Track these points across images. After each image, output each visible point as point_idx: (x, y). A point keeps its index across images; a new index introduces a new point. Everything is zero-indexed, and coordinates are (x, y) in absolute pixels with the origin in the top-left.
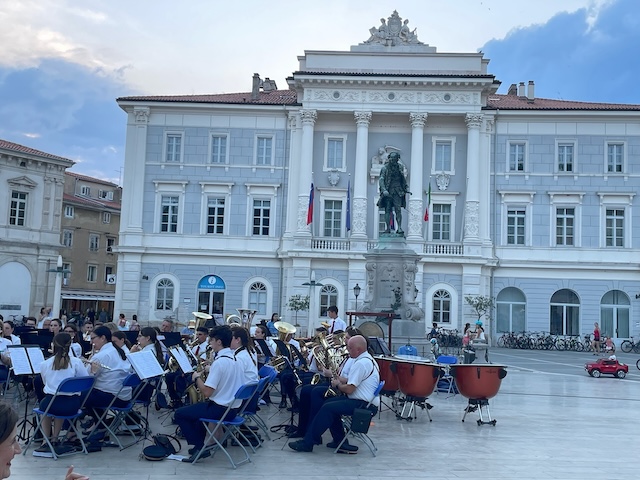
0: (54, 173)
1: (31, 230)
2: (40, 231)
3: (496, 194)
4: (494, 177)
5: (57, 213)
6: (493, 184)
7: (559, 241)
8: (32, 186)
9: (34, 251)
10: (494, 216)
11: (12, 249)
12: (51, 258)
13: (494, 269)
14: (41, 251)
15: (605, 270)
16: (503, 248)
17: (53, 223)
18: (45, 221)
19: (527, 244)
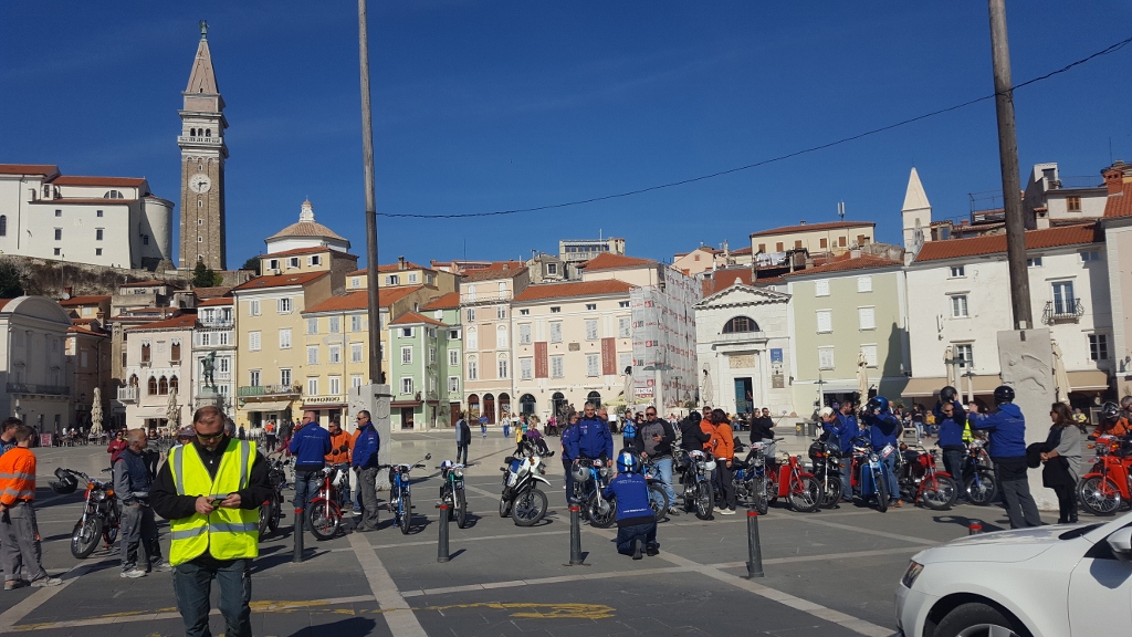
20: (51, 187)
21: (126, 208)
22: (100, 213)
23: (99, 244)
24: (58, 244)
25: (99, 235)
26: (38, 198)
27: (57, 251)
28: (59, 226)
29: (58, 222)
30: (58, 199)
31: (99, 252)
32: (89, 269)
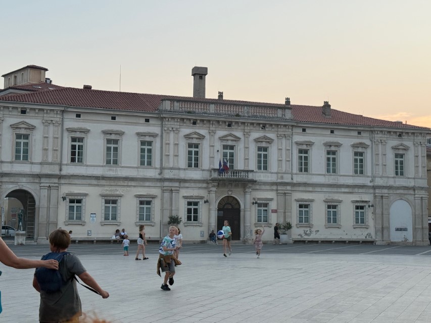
0: (419, 139)
1: (409, 178)
2: (414, 179)
5: (424, 165)
8: (406, 149)
9: (412, 192)
11: (398, 192)
12: (423, 196)
14: (416, 192)
17: (422, 172)
18: (417, 172)
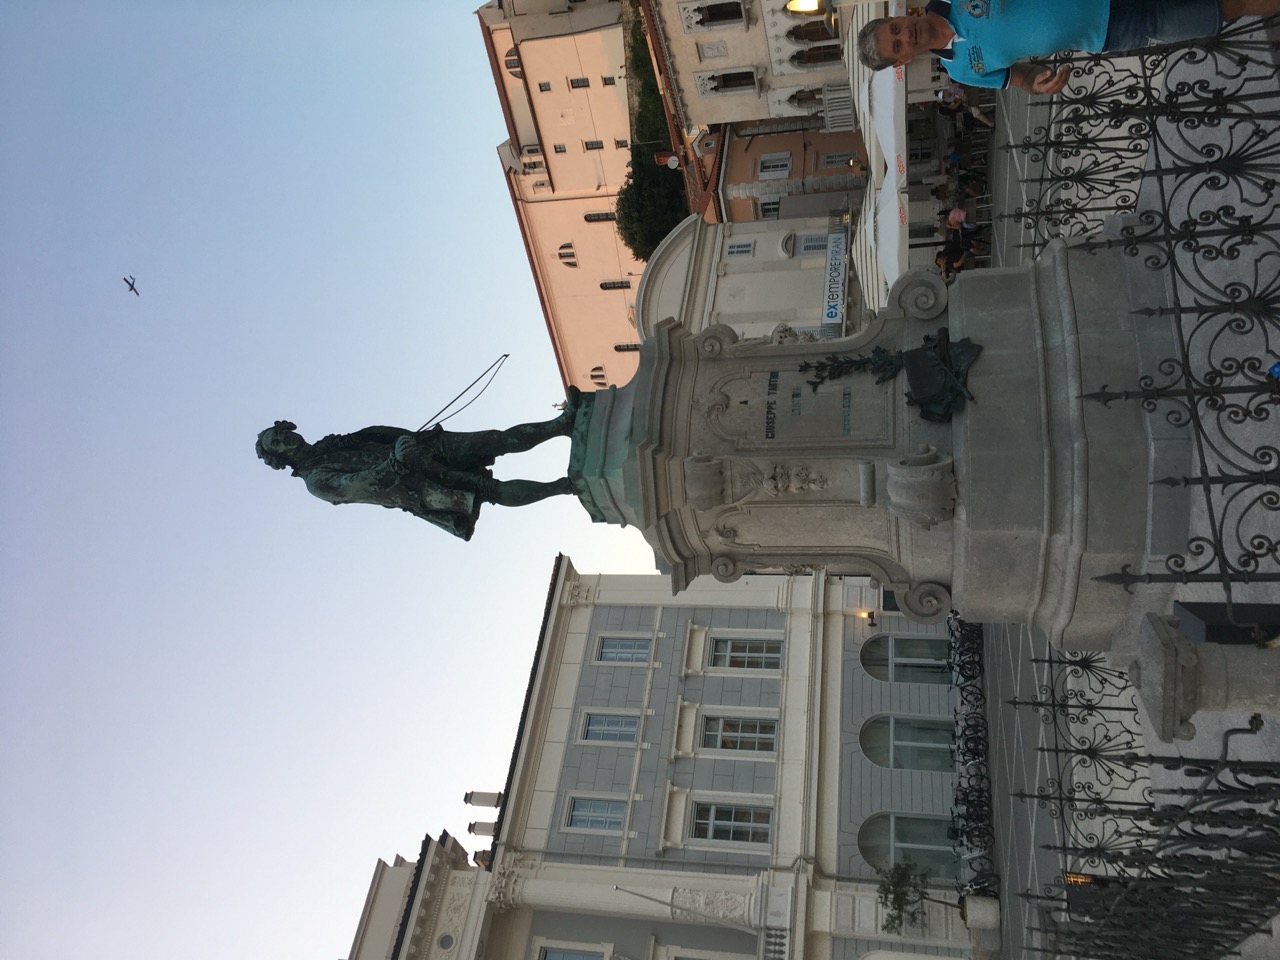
3: (665, 858)
4: (629, 861)
6: (642, 862)
7: (767, 746)
10: (708, 864)
13: (819, 872)
15: (824, 670)
16: (775, 851)
19: (770, 804)
20: (526, 159)
21: (525, 48)
22: (544, 87)
23: (596, 82)
24: (609, 145)
25: (580, 84)
26: (545, 177)
27: (620, 144)
28: (580, 147)
29: (575, 147)
30: (540, 148)
31: (608, 81)
32: (636, 100)
